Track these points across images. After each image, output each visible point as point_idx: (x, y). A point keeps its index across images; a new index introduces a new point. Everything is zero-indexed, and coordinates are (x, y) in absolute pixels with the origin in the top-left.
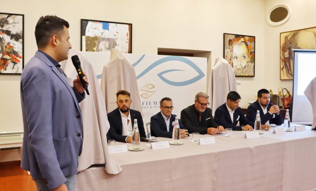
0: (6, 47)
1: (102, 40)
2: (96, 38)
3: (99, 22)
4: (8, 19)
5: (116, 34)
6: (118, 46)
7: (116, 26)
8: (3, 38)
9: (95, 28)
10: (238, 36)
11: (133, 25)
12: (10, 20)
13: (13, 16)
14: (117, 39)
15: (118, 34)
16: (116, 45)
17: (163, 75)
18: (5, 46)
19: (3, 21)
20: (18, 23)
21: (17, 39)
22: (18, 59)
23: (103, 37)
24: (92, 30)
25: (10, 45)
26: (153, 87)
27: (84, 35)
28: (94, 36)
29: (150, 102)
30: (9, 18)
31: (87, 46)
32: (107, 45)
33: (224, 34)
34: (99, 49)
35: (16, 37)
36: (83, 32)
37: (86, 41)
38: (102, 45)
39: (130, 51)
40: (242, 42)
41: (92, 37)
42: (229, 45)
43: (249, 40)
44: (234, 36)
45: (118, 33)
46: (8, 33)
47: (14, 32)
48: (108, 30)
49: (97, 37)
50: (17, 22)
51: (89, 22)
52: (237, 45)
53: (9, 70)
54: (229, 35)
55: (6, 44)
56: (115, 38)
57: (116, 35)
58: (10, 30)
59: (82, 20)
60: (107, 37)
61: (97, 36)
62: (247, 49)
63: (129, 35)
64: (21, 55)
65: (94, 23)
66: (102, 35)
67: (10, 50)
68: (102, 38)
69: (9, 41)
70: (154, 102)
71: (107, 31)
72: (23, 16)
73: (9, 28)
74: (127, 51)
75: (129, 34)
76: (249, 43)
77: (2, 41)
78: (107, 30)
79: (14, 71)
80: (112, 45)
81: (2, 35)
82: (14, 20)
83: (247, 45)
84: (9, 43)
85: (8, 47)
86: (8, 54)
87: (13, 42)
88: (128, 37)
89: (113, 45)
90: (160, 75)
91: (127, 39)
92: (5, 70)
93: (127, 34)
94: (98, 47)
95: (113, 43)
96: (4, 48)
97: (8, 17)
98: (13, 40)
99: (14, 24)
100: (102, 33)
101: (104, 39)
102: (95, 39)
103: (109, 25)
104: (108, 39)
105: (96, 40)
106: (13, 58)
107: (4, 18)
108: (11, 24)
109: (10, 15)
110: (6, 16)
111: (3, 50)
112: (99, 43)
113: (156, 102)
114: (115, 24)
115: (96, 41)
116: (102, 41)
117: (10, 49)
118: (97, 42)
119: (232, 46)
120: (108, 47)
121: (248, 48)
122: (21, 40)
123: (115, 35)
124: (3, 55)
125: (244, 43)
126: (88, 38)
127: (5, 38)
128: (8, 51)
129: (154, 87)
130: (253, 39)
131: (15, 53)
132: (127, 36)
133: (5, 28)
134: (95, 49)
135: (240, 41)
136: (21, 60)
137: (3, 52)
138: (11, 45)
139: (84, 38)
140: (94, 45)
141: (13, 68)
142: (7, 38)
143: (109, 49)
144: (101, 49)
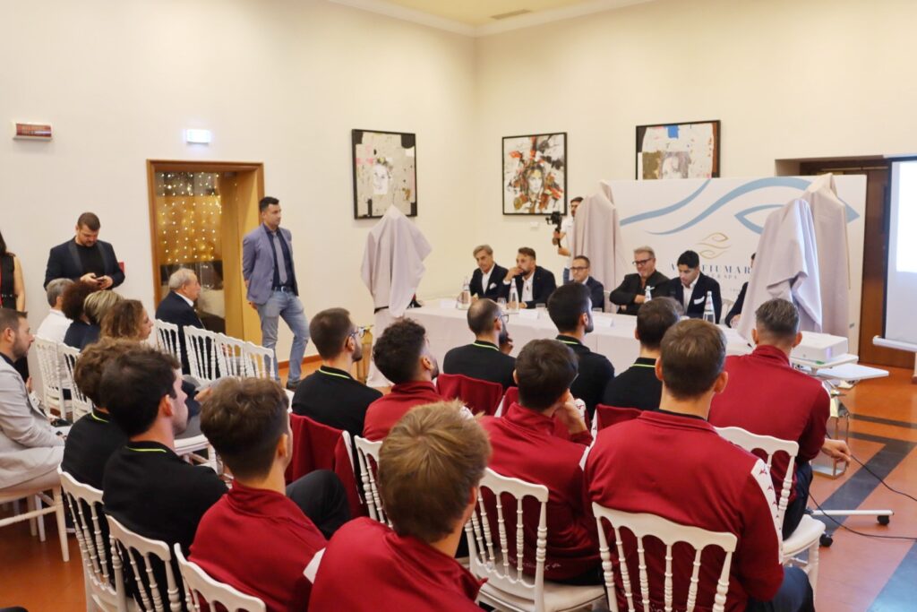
0: (547, 179)
1: (667, 156)
2: (658, 154)
3: (663, 127)
4: (549, 142)
5: (690, 143)
7: (691, 128)
8: (544, 167)
9: (657, 138)
11: (721, 123)
12: (551, 142)
13: (554, 136)
14: (691, 151)
15: (693, 142)
16: (690, 162)
17: (748, 217)
18: (546, 177)
19: (544, 145)
20: (559, 145)
21: (558, 168)
22: (559, 193)
23: (669, 150)
24: (652, 142)
26: (724, 238)
27: (641, 151)
28: (656, 152)
29: (717, 267)
30: (550, 140)
32: (676, 165)
34: (663, 171)
35: (557, 164)
36: (639, 148)
37: (644, 160)
38: (668, 165)
39: (716, 173)
41: (652, 153)
45: (693, 140)
47: (554, 158)
48: (678, 137)
50: (558, 143)
53: (550, 209)
55: (546, 175)
57: (690, 145)
58: (550, 155)
59: (638, 128)
60: (675, 151)
63: (713, 142)
64: (562, 188)
65: (655, 129)
67: (551, 183)
68: (667, 153)
69: (550, 170)
71: (674, 139)
72: (565, 134)
73: (550, 153)
74: (710, 173)
77: (543, 171)
78: (675, 139)
80: (684, 163)
81: (542, 162)
82: (555, 142)
85: (549, 178)
86: (549, 187)
87: (554, 171)
88: (712, 147)
89: (686, 163)
90: (740, 216)
91: (710, 149)
92: (546, 208)
94: (661, 168)
95: (686, 159)
97: (548, 139)
98: (554, 168)
99: (556, 146)
100: (668, 145)
101: (670, 154)
102: (657, 156)
103: (679, 130)
104: (678, 154)
106: (554, 193)
107: (545, 141)
108: (552, 147)
109: (551, 135)
110: (545, 138)
112: (663, 161)
113: (731, 267)
117: (551, 181)
118: (659, 162)
120: (677, 167)
122: (562, 168)
123: (688, 146)
124: (545, 189)
126: (646, 155)
128: (549, 184)
129: (727, 238)
131: (556, 186)
132: (710, 144)
133: (545, 154)
134: (656, 172)
136: (562, 195)
138: (552, 175)
139: (640, 155)
140: (656, 166)
141: (554, 206)
142: (547, 166)
143: (678, 170)
144: (666, 173)
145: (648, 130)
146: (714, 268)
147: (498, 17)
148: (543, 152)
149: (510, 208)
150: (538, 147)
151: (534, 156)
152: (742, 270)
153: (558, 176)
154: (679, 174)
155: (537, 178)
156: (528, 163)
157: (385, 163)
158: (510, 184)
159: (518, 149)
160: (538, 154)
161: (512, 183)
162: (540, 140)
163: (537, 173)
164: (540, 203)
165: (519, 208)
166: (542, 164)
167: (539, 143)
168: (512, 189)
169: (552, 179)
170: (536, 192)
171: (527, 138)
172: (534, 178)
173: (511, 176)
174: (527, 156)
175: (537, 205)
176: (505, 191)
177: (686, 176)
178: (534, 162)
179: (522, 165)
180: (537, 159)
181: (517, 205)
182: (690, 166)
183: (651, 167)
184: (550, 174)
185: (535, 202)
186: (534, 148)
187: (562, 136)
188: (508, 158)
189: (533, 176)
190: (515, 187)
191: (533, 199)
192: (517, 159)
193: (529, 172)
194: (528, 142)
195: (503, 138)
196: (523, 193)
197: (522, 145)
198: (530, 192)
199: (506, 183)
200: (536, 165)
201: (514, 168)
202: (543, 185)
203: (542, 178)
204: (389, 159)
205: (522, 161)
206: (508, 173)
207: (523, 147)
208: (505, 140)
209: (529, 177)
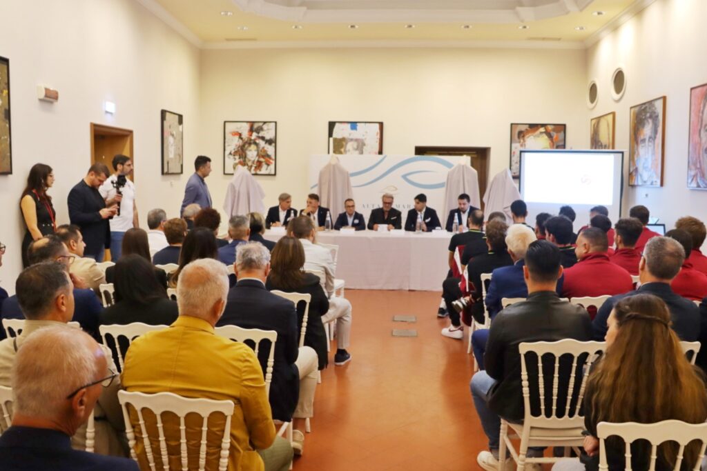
0: (261, 151)
2: (343, 139)
3: (347, 123)
4: (263, 127)
8: (259, 143)
9: (343, 129)
10: (534, 127)
11: (384, 124)
12: (265, 127)
13: (268, 123)
15: (366, 134)
16: (364, 145)
17: (409, 177)
19: (259, 129)
20: (272, 129)
21: (270, 144)
22: (271, 161)
23: (351, 137)
24: (339, 132)
26: (395, 189)
27: (332, 137)
30: (264, 125)
31: (334, 147)
32: (355, 146)
33: (512, 124)
34: (347, 150)
35: (270, 142)
36: (330, 135)
37: (334, 142)
38: (350, 146)
39: (380, 152)
40: (541, 133)
41: (339, 138)
42: (519, 137)
43: (554, 130)
44: (527, 126)
45: (366, 132)
46: (263, 138)
47: (268, 137)
48: (357, 130)
50: (270, 128)
52: (532, 137)
53: (264, 170)
54: (520, 126)
55: (261, 149)
56: (363, 138)
57: (364, 135)
58: (265, 136)
59: (330, 123)
60: (355, 138)
62: (550, 141)
64: (273, 157)
65: (342, 124)
67: (265, 154)
68: (349, 139)
69: (264, 145)
71: (354, 131)
72: (276, 123)
73: (264, 134)
74: (377, 152)
75: (380, 134)
76: (554, 135)
77: (258, 146)
79: (267, 172)
82: (268, 127)
83: (550, 136)
86: (263, 157)
87: (267, 146)
88: (379, 136)
90: (404, 177)
91: (378, 138)
92: (260, 170)
93: (378, 133)
94: (346, 148)
95: (362, 143)
98: (267, 144)
99: (268, 130)
100: (350, 134)
101: (352, 140)
103: (358, 126)
104: (357, 140)
106: (266, 161)
107: (260, 126)
108: (266, 130)
109: (265, 123)
110: (261, 124)
112: (347, 143)
114: (365, 124)
116: (350, 142)
118: (344, 143)
119: (524, 140)
121: (552, 140)
122: (273, 144)
124: (259, 158)
125: (544, 135)
126: (335, 140)
128: (263, 154)
130: (562, 128)
131: (269, 156)
132: (377, 135)
133: (260, 135)
134: (342, 150)
135: (538, 132)
136: (273, 162)
138: (265, 149)
139: (331, 139)
140: (342, 146)
141: (267, 169)
142: (262, 143)
143: (357, 149)
144: (349, 151)
145: (337, 124)
147: (228, 40)
148: (258, 133)
150: (254, 130)
151: (251, 135)
153: (270, 150)
154: (357, 152)
155: (253, 150)
156: (246, 140)
157: (173, 135)
158: (230, 154)
159: (237, 130)
160: (254, 135)
161: (232, 153)
162: (256, 126)
163: (253, 147)
164: (256, 167)
166: (257, 141)
167: (254, 127)
168: (232, 157)
169: (265, 151)
170: (252, 159)
171: (245, 124)
172: (251, 150)
174: (245, 135)
175: (253, 168)
176: (226, 158)
177: (362, 153)
178: (251, 140)
179: (241, 141)
180: (253, 138)
182: (365, 147)
183: (339, 146)
184: (263, 148)
185: (251, 166)
186: (251, 130)
187: (274, 124)
188: (229, 136)
189: (250, 148)
190: (234, 156)
191: (250, 164)
192: (237, 138)
193: (246, 146)
194: (246, 127)
195: (225, 122)
196: (241, 160)
197: (241, 128)
198: (247, 159)
199: (227, 153)
200: (252, 142)
201: (234, 143)
202: (258, 155)
203: (258, 150)
204: (174, 133)
205: (240, 137)
206: (229, 145)
207: (242, 129)
208: (227, 124)
209: (246, 149)
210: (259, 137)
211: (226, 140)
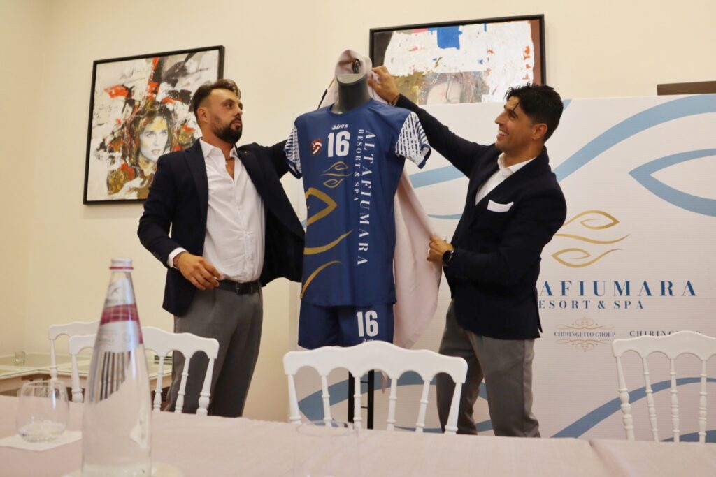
0: (178, 132)
1: (436, 80)
2: (416, 78)
3: (427, 29)
4: (187, 64)
5: (484, 56)
6: (493, 94)
7: (485, 30)
8: (173, 111)
9: (416, 49)
11: (546, 19)
12: (192, 65)
13: (199, 54)
14: (488, 71)
15: (490, 55)
16: (485, 91)
17: (658, 175)
18: (176, 129)
19: (177, 70)
20: (207, 69)
23: (439, 70)
24: (402, 56)
25: (188, 126)
26: (610, 221)
28: (412, 73)
29: (595, 283)
30: (189, 60)
32: (453, 95)
38: (438, 97)
41: (403, 77)
45: (492, 52)
46: (185, 95)
48: (458, 47)
49: (423, 73)
50: (205, 67)
51: (395, 33)
55: (178, 125)
56: (482, 68)
57: (485, 61)
59: (373, 32)
60: (453, 71)
61: (419, 70)
63: (532, 54)
65: (410, 34)
66: (437, 65)
67: (186, 139)
68: (435, 75)
69: (185, 116)
70: (617, 283)
71: (451, 51)
72: (221, 49)
73: (188, 84)
75: (535, 51)
77: (171, 118)
78: (454, 49)
80: (473, 93)
81: (172, 102)
82: (199, 65)
84: (186, 121)
85: (183, 131)
86: (182, 148)
87: (194, 117)
89: (476, 92)
90: (643, 175)
91: (528, 67)
93: (527, 51)
94: (424, 103)
95: (477, 86)
96: (175, 134)
97: (187, 60)
99: (199, 73)
100: (437, 61)
101: (443, 77)
102: (416, 80)
103: (461, 33)
104: (458, 77)
105: (416, 85)
107: (179, 64)
108: (193, 73)
109: (192, 52)
110: (182, 58)
111: (171, 140)
112: (427, 91)
113: (628, 283)
114: (483, 25)
115: (417, 87)
116: (437, 83)
117: (186, 137)
118: (418, 91)
123: (481, 62)
127: (177, 112)
128: (183, 142)
129: (616, 222)
132: (525, 58)
133: (178, 88)
137: (171, 146)
138: (190, 125)
142: (181, 111)
145: (396, 35)
146: (589, 288)
148: (174, 83)
149: (99, 191)
150: (163, 75)
151: (155, 92)
152: (655, 288)
155: (158, 131)
156: (143, 104)
158: (102, 146)
159: (122, 82)
160: (164, 87)
161: (107, 143)
162: (169, 64)
163: (159, 123)
165: (117, 191)
166: (170, 106)
167: (165, 67)
168: (105, 155)
171: (144, 60)
172: (152, 132)
173: (105, 130)
174: (141, 91)
178: (154, 103)
179: (130, 109)
180: (160, 97)
181: (114, 184)
184: (184, 122)
186: (157, 78)
187: (216, 52)
188: (102, 98)
189: (150, 128)
190: (111, 151)
192: (121, 100)
193: (142, 122)
194: (146, 67)
195: (96, 63)
196: (128, 161)
197: (131, 74)
198: (141, 158)
199: (95, 144)
200: (157, 108)
201: (113, 114)
202: (170, 144)
203: (170, 132)
205: (130, 101)
206: (100, 125)
207: (134, 77)
208: (99, 66)
209: (142, 130)
210: (174, 95)
211: (95, 111)
